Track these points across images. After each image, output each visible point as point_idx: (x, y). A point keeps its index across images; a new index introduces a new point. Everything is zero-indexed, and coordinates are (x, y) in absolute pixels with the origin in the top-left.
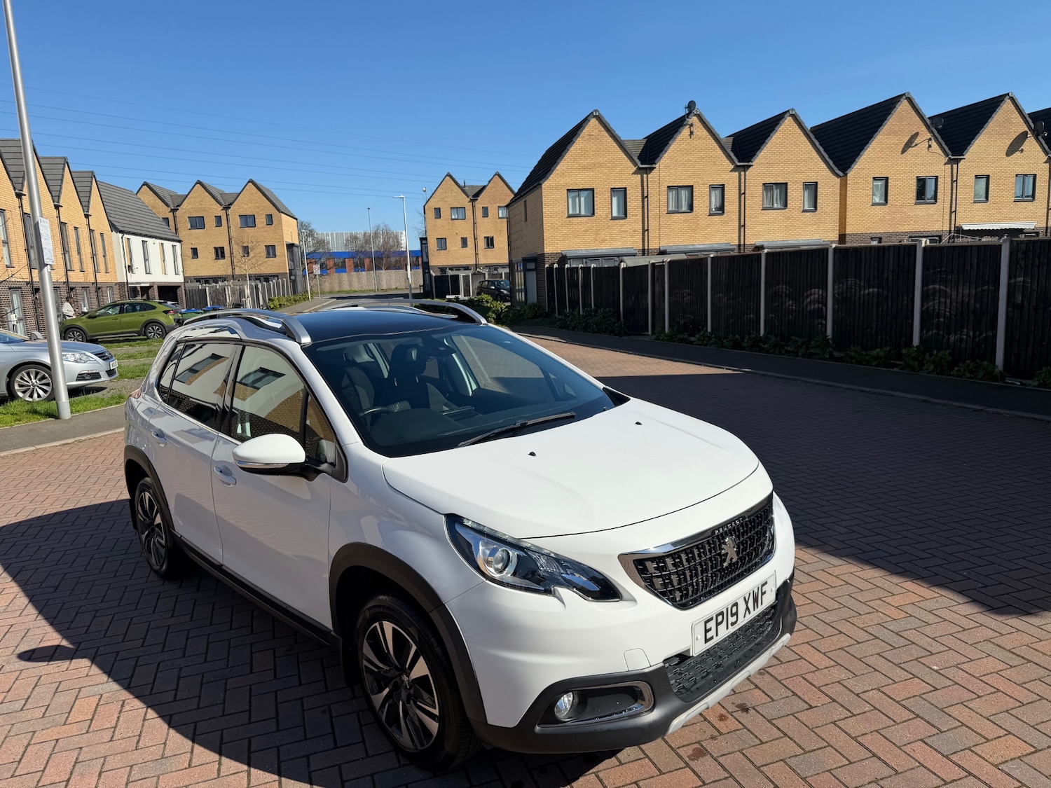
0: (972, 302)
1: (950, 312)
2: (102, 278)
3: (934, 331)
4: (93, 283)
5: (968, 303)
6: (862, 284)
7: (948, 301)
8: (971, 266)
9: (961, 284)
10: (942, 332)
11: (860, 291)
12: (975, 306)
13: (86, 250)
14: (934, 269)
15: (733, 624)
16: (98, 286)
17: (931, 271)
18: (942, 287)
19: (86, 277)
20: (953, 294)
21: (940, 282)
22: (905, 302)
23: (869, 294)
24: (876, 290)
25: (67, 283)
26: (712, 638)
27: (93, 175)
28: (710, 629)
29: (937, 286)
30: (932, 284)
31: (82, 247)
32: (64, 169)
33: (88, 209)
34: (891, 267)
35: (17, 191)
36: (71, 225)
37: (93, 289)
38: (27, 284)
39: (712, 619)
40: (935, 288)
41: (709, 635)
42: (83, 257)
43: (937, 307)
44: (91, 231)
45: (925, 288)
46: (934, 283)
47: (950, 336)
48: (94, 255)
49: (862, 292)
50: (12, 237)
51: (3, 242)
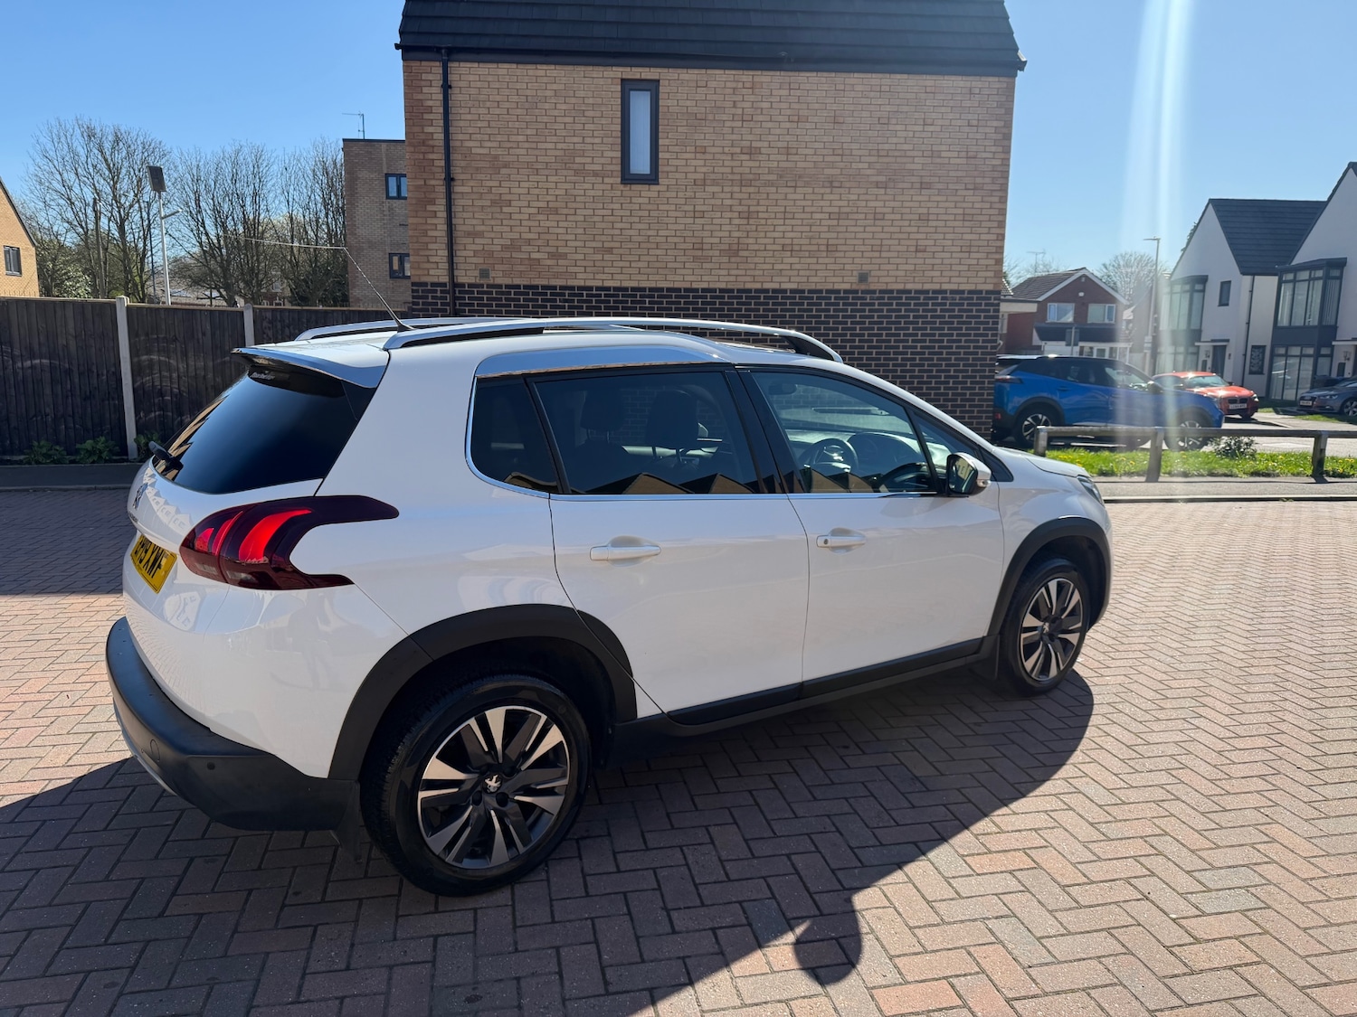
0: (210, 376)
1: (179, 389)
3: (157, 413)
5: (204, 377)
6: (17, 352)
7: (175, 375)
8: (204, 334)
9: (191, 354)
10: (170, 414)
11: (14, 363)
12: (214, 380)
14: (147, 335)
17: (142, 338)
18: (162, 358)
20: (180, 366)
21: (158, 351)
22: (105, 377)
23: (32, 367)
24: (45, 361)
29: (155, 357)
30: (147, 354)
34: (72, 331)
40: (152, 359)
43: (157, 383)
45: (136, 360)
46: (149, 352)
47: (183, 418)
49: (19, 365)
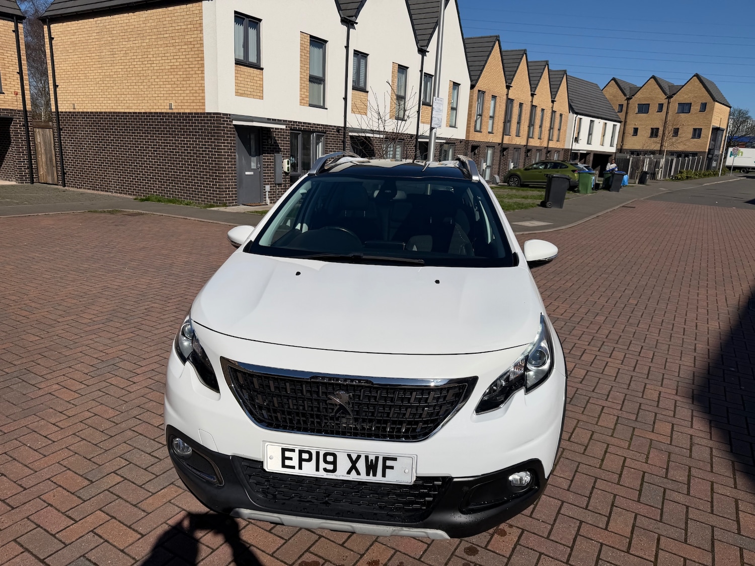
2: (552, 145)
4: (545, 148)
13: (547, 124)
15: (325, 470)
16: (549, 149)
19: (541, 143)
25: (526, 146)
26: (293, 467)
27: (565, 72)
28: (291, 459)
31: (544, 123)
32: (544, 69)
33: (555, 97)
35: (507, 84)
36: (540, 107)
37: (544, 151)
38: (499, 145)
39: (293, 451)
41: (287, 463)
42: (543, 129)
44: (553, 112)
48: (551, 128)
50: (497, 114)
51: (491, 117)
